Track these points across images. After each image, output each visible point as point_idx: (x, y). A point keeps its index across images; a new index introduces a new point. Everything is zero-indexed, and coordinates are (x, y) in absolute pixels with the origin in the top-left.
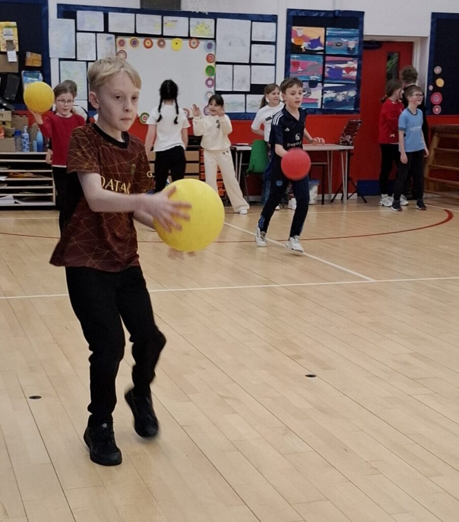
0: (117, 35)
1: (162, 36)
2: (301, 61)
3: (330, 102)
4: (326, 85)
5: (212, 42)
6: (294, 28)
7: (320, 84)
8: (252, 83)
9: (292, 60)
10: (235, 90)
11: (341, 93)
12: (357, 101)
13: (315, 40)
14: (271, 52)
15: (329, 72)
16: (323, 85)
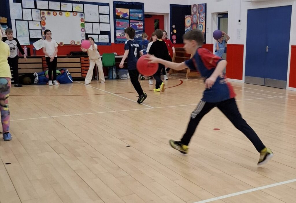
0: (41, 10)
1: (61, 11)
5: (83, 13)
6: (117, 9)
8: (101, 30)
9: (116, 21)
10: (94, 33)
13: (125, 14)
14: (108, 18)
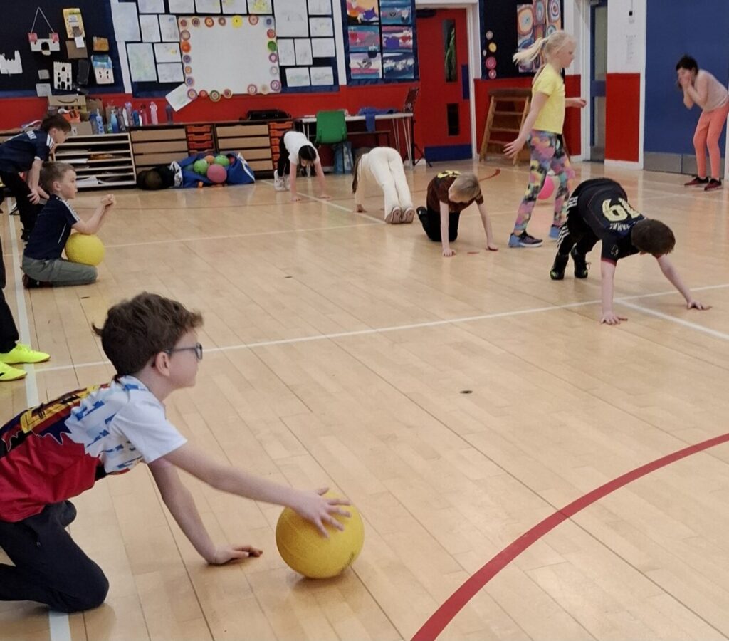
0: (178, 15)
1: (222, 14)
2: (358, 33)
3: (390, 72)
4: (385, 55)
5: (271, 18)
7: (379, 54)
8: (314, 56)
9: (349, 32)
10: (298, 63)
11: (400, 62)
12: (415, 69)
13: (369, 11)
14: (329, 25)
15: (386, 42)
16: (382, 55)
